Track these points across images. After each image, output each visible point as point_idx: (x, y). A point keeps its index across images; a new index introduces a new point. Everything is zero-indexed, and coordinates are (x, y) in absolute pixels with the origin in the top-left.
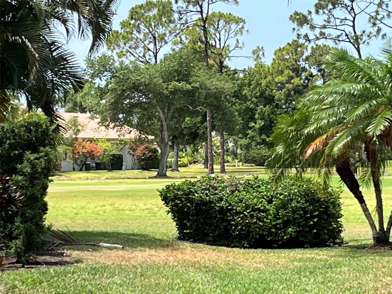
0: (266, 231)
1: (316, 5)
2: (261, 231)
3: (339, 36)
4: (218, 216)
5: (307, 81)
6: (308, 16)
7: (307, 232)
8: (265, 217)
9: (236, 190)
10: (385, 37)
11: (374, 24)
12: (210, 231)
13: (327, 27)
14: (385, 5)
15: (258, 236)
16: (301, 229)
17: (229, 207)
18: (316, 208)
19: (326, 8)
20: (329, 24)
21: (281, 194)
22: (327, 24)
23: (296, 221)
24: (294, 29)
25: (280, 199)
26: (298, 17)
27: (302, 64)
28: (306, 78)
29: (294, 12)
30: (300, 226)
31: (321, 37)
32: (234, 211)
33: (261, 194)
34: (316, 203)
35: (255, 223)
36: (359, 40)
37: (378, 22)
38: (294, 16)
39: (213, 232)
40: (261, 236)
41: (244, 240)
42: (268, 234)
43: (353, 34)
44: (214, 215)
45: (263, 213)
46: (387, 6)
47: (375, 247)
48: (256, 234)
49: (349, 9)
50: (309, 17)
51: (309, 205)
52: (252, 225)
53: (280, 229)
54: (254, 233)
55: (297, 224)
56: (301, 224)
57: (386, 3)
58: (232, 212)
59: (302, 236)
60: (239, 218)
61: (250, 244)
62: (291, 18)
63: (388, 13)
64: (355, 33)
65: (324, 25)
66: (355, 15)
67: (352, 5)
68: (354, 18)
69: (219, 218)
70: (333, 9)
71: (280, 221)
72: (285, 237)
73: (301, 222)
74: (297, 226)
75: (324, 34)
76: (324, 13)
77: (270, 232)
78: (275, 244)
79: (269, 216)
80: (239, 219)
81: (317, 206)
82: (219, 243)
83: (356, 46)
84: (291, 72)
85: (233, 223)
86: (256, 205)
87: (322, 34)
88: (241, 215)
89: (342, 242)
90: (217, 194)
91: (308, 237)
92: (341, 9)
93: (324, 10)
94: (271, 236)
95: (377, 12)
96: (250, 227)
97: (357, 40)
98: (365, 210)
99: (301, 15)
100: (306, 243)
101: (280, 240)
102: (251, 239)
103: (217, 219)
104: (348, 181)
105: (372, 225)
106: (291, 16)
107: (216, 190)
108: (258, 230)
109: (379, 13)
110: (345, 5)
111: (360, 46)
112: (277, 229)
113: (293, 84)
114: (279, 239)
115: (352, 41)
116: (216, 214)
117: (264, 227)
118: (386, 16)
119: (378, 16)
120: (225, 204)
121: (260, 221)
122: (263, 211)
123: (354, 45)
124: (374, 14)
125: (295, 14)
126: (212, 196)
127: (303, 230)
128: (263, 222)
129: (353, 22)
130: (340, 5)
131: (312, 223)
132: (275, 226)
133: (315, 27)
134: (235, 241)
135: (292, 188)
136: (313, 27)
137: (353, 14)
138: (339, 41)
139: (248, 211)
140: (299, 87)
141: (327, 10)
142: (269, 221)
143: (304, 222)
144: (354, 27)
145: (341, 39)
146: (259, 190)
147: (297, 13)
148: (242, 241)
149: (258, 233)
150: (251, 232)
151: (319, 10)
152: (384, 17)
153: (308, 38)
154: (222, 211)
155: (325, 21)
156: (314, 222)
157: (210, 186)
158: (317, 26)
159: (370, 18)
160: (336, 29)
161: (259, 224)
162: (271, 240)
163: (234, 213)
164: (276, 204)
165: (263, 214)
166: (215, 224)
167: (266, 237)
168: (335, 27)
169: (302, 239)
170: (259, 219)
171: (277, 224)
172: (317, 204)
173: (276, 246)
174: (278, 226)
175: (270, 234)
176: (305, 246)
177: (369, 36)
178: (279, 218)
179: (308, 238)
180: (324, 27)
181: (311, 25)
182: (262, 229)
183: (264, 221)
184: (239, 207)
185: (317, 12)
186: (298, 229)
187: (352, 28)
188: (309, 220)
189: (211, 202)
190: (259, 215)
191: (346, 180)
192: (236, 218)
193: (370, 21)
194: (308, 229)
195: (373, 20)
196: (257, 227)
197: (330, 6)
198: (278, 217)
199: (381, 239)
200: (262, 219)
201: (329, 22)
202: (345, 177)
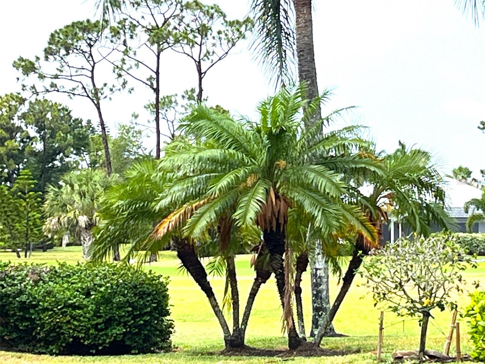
0: (82, 333)
1: (45, 50)
2: (76, 332)
3: (74, 89)
4: (18, 314)
5: (22, 144)
6: (35, 63)
7: (136, 334)
8: (82, 315)
9: (41, 279)
10: (132, 91)
11: (120, 76)
12: (5, 333)
13: (59, 77)
14: (133, 53)
15: (71, 340)
16: (128, 330)
17: (34, 303)
18: (148, 304)
19: (58, 54)
20: (62, 74)
21: (101, 286)
22: (59, 73)
23: (122, 320)
24: (18, 79)
25: (101, 292)
26: (23, 64)
27: (17, 122)
28: (22, 141)
29: (19, 57)
30: (127, 326)
31: (53, 89)
32: (41, 308)
33: (74, 285)
34: (147, 297)
35: (68, 322)
36: (99, 94)
37: (123, 73)
38: (19, 62)
39: (8, 334)
40: (76, 339)
41: (52, 345)
42: (85, 336)
43: (91, 87)
44: (12, 312)
45: (79, 310)
46: (135, 54)
47: (229, 352)
48: (70, 337)
49: (87, 55)
50: (36, 65)
51: (138, 299)
52: (64, 325)
53: (101, 330)
54: (66, 335)
55: (123, 324)
56: (129, 324)
57: (134, 50)
58: (37, 309)
59: (128, 339)
60: (46, 316)
61: (59, 350)
62: (16, 65)
63: (136, 62)
64: (94, 85)
65: (57, 75)
66: (94, 63)
67: (91, 51)
68: (93, 67)
69: (19, 316)
70: (67, 55)
71: (100, 320)
72: (108, 341)
73: (129, 322)
74: (123, 326)
75: (56, 86)
76: (55, 59)
77: (88, 334)
78: (93, 349)
79: (87, 315)
80: (47, 318)
81: (148, 301)
82: (15, 349)
83: (96, 102)
84: (4, 132)
85: (38, 322)
86: (70, 299)
87: (53, 85)
88: (50, 313)
89: (170, 347)
90: (16, 285)
91: (137, 339)
92: (76, 56)
93: (55, 56)
94: (88, 340)
95: (123, 60)
96: (61, 328)
97: (96, 94)
98: (215, 306)
99: (27, 62)
100: (134, 348)
101: (101, 345)
102: (61, 344)
103: (15, 318)
104: (193, 269)
105: (224, 325)
106: (15, 62)
107: (14, 280)
108: (71, 331)
109: (126, 62)
110: (82, 50)
111: (100, 101)
112: (96, 329)
113: (7, 147)
114: (98, 344)
115: (90, 95)
116: (14, 310)
117: (81, 328)
118: (133, 66)
119: (124, 66)
120: (28, 299)
121: (75, 320)
122: (79, 308)
123: (92, 100)
124: (119, 64)
125: (19, 60)
126: (10, 288)
127: (130, 332)
128: (78, 321)
129: (92, 72)
130: (75, 51)
131: (142, 322)
132: (94, 326)
133: (45, 77)
134: (38, 345)
135: (114, 277)
136: (42, 77)
137: (92, 63)
138: (74, 94)
139: (59, 307)
140: (14, 151)
141: (59, 56)
142: (87, 320)
143: (133, 321)
144: (92, 78)
145: (76, 92)
146: (70, 280)
147: (22, 58)
148: (50, 346)
149: (71, 335)
150: (63, 334)
151: (49, 56)
152: (131, 67)
153: (36, 90)
154: (24, 307)
155: (58, 69)
156: (144, 321)
157: (6, 275)
158: (46, 76)
159: (114, 68)
160: (71, 80)
161: (74, 324)
162: (88, 344)
163: (41, 309)
164: (96, 299)
165: (79, 312)
166: (13, 324)
167: (82, 341)
168: (70, 78)
169: (128, 343)
170: (74, 318)
171: (97, 324)
172: (149, 299)
173: (94, 352)
174: (99, 327)
175: (87, 336)
176: (133, 352)
177: (111, 90)
178: (100, 317)
179: (136, 342)
180: (56, 77)
181: (39, 74)
182: (77, 331)
183: (80, 320)
184: (47, 302)
185: (47, 58)
186: (124, 330)
187: (90, 79)
188: (139, 319)
189: (9, 296)
190: (74, 313)
191: (191, 268)
192: (42, 317)
193: (114, 72)
194: (137, 330)
195: (119, 71)
196: (70, 328)
197: (63, 52)
198: (98, 314)
199: (236, 342)
200: (77, 318)
201: (62, 71)
202: (188, 265)
